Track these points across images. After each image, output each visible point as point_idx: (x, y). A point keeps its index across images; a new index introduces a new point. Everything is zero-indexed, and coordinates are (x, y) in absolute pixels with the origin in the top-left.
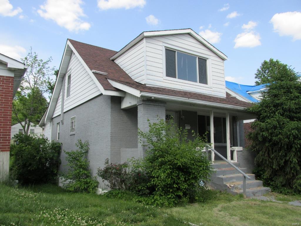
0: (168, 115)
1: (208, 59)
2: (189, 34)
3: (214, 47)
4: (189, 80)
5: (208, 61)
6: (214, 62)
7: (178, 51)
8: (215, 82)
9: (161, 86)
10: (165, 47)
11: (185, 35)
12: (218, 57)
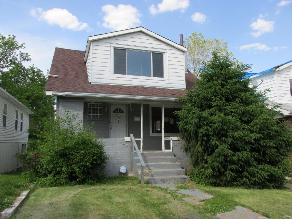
0: (118, 108)
1: (165, 53)
2: (141, 32)
3: (170, 41)
4: (143, 75)
5: (164, 55)
6: (170, 55)
7: (128, 49)
8: (171, 74)
9: (107, 83)
10: (113, 47)
11: (137, 33)
12: (176, 49)
